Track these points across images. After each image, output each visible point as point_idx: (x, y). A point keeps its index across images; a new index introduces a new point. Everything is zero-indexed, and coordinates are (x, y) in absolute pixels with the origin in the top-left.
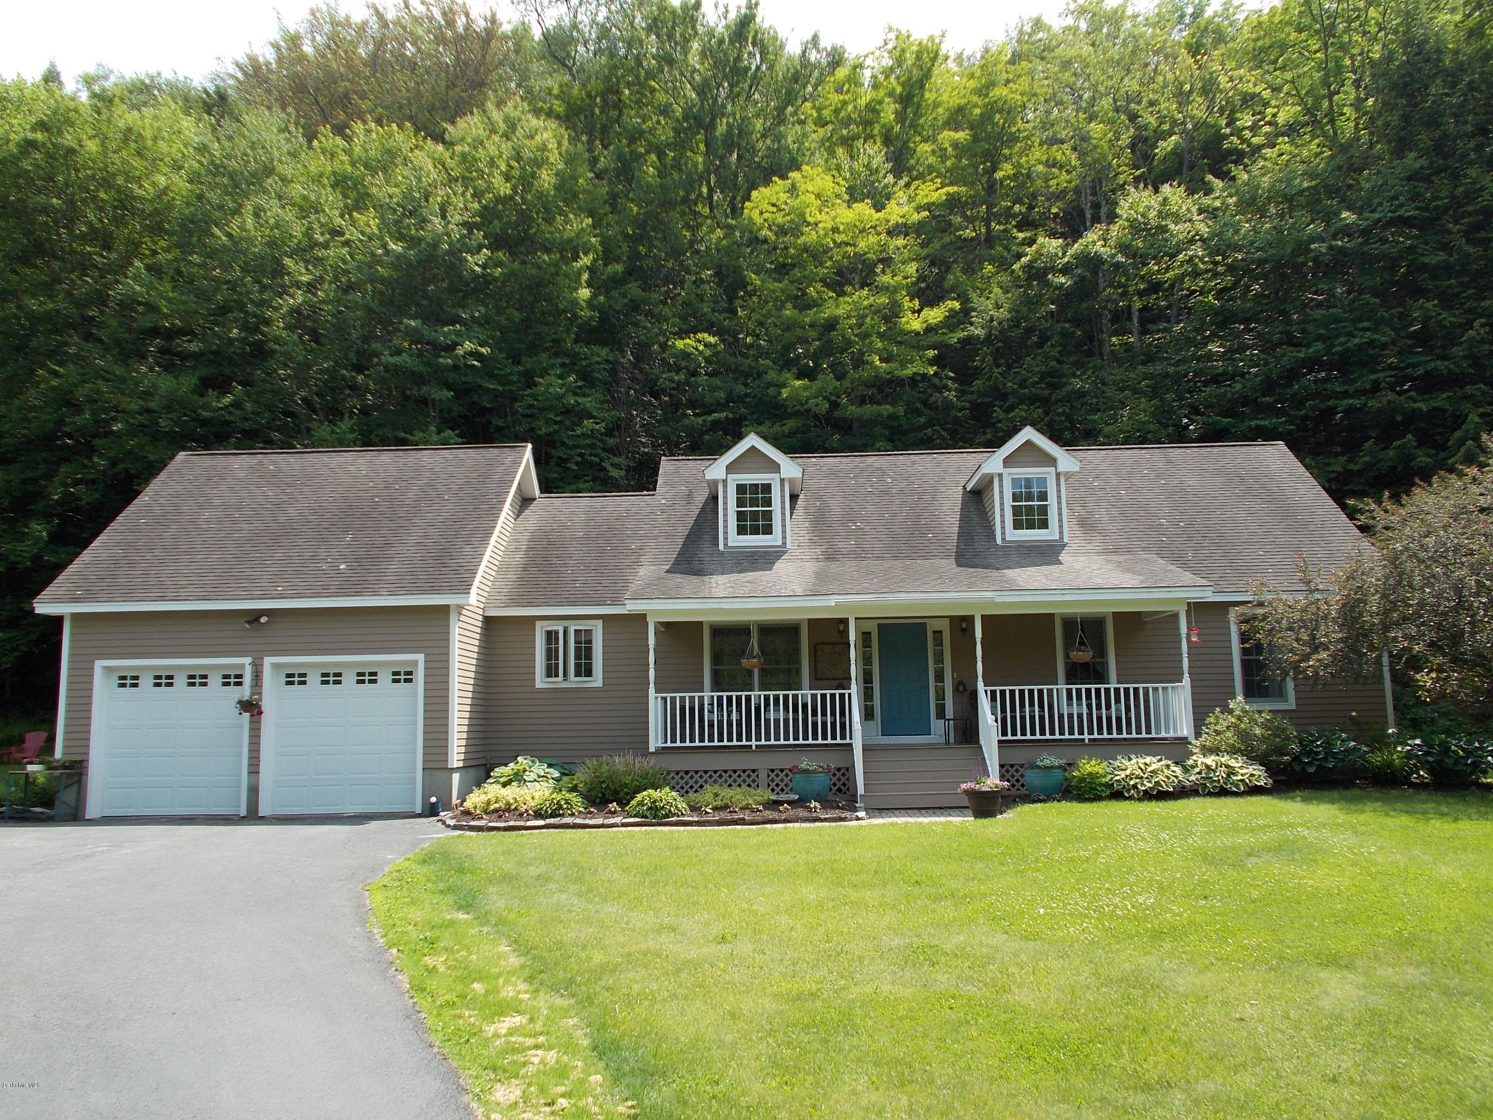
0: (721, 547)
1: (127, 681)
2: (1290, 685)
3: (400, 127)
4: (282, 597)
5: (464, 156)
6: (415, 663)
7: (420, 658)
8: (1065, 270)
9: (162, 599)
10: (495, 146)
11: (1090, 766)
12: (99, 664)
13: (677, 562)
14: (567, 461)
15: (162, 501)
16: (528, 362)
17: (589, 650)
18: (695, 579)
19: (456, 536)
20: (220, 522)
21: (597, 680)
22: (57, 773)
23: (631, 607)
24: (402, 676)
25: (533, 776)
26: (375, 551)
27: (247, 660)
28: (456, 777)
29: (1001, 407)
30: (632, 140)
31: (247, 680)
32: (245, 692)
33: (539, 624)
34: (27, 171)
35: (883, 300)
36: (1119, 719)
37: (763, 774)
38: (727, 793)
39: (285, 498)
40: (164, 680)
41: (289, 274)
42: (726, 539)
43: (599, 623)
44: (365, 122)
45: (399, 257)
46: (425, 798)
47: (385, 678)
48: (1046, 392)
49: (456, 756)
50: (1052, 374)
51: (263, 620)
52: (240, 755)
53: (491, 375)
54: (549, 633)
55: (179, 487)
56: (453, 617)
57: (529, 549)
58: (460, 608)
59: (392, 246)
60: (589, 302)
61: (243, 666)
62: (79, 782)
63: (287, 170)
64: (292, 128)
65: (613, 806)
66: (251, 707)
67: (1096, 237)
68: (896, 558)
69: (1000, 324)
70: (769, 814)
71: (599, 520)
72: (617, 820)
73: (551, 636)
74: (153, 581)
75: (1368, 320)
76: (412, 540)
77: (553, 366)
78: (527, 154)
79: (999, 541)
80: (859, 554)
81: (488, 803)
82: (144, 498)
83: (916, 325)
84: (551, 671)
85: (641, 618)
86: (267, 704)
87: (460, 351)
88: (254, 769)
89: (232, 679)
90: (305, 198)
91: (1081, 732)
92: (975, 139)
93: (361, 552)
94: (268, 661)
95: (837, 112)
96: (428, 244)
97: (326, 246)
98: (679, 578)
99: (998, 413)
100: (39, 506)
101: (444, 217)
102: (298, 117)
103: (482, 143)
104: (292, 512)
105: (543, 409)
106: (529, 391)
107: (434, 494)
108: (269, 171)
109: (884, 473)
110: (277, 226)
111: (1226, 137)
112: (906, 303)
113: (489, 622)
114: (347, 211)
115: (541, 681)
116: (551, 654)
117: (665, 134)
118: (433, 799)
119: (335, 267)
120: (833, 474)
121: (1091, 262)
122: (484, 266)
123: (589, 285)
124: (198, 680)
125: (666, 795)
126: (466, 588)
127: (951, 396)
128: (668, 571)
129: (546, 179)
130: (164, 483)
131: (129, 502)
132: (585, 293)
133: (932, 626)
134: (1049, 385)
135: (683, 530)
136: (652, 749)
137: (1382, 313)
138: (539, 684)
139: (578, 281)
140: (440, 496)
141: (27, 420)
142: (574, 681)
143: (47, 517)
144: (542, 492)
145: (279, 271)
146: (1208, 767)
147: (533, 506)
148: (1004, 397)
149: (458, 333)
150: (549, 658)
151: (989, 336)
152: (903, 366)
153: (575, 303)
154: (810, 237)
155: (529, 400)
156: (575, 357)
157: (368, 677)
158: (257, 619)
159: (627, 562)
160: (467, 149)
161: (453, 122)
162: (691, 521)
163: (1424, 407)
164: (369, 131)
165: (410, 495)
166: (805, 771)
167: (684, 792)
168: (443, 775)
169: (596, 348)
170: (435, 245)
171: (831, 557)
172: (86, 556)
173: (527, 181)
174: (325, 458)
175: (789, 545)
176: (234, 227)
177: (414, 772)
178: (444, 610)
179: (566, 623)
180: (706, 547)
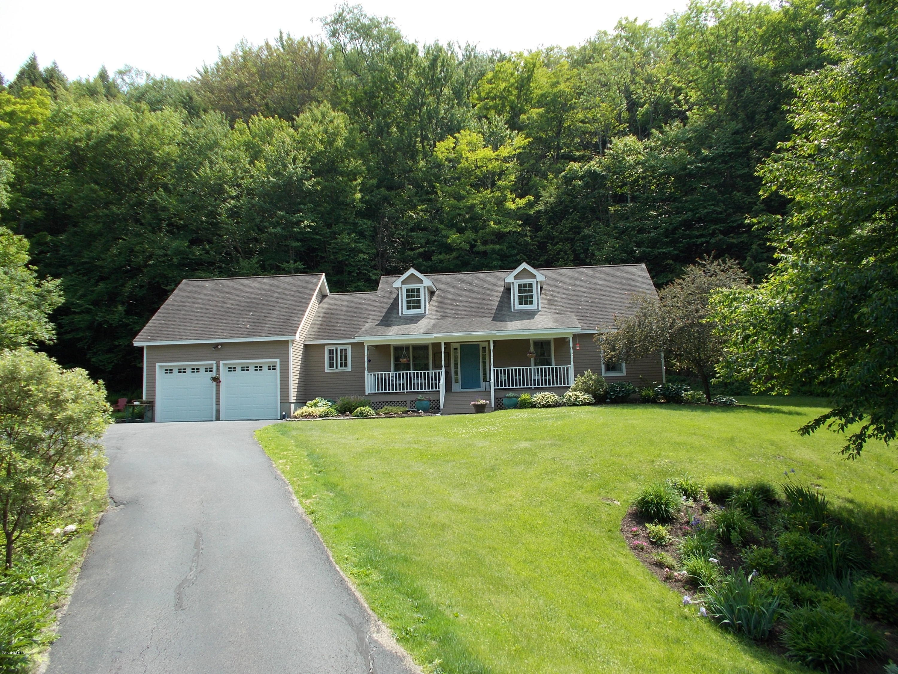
0: (400, 315)
1: (168, 371)
2: (624, 365)
3: (273, 117)
4: (225, 338)
5: (303, 133)
6: (276, 362)
7: (278, 360)
8: (581, 178)
9: (181, 339)
10: (316, 129)
11: (525, 396)
12: (158, 365)
13: (382, 321)
14: (353, 272)
15: (178, 301)
16: (335, 228)
17: (346, 358)
18: (385, 328)
19: (292, 313)
20: (202, 309)
21: (349, 369)
22: (144, 405)
23: (357, 340)
24: (272, 368)
25: (321, 404)
26: (261, 320)
27: (214, 362)
28: (293, 406)
29: (551, 244)
30: (384, 117)
31: (214, 370)
32: (214, 374)
33: (326, 347)
34: (109, 149)
35: (498, 194)
36: (549, 380)
37: (409, 403)
38: (390, 408)
39: (226, 298)
40: (182, 370)
41: (227, 192)
42: (402, 311)
43: (350, 346)
44: (258, 116)
45: (274, 183)
46: (281, 413)
47: (265, 368)
48: (573, 236)
49: (293, 398)
50: (576, 227)
51: (219, 347)
52: (212, 398)
53: (317, 234)
54: (330, 350)
55: (184, 295)
56: (290, 344)
57: (324, 317)
58: (293, 341)
59: (272, 179)
60: (361, 200)
61: (212, 365)
62: (152, 409)
63: (224, 143)
64: (224, 121)
65: (348, 413)
66: (216, 380)
67: (594, 163)
68: (469, 317)
69: (551, 204)
70: (404, 415)
71: (353, 304)
72: (348, 417)
73: (331, 351)
74: (177, 333)
75: (713, 200)
76: (275, 315)
77: (346, 229)
78: (331, 130)
79: (513, 310)
80: (455, 316)
81: (303, 413)
82: (170, 300)
83: (513, 206)
84: (331, 365)
85: (362, 344)
86: (222, 379)
87: (302, 225)
88: (218, 403)
89: (208, 370)
90: (233, 156)
91: (531, 385)
92: (547, 112)
93: (255, 320)
94: (222, 362)
95: (488, 94)
96: (287, 177)
97: (242, 178)
98: (380, 328)
99: (550, 246)
100: (120, 298)
101: (294, 164)
102: (226, 117)
103: (311, 127)
104: (229, 304)
105: (341, 250)
106: (334, 241)
107: (284, 296)
108: (216, 143)
109: (473, 281)
110: (220, 171)
111: (672, 104)
112: (509, 195)
113: (306, 346)
114: (251, 162)
115: (327, 369)
116: (331, 359)
117: (399, 113)
118: (284, 413)
119: (247, 188)
120: (452, 282)
121: (592, 174)
122: (313, 186)
123: (361, 191)
124: (196, 370)
125: (367, 409)
126: (294, 333)
127: (528, 239)
128: (377, 325)
129: (340, 143)
130: (178, 293)
131: (164, 300)
132: (358, 196)
133: (482, 345)
134: (575, 233)
135: (386, 308)
136: (367, 394)
137: (720, 197)
138: (326, 371)
139: (356, 190)
140: (286, 297)
141: (114, 261)
142: (340, 369)
143: (123, 304)
144: (331, 292)
145: (221, 191)
146: (570, 396)
147: (327, 299)
148: (553, 238)
149: (301, 217)
150: (330, 360)
151: (546, 210)
152: (506, 227)
153: (354, 200)
154: (464, 164)
155: (334, 245)
156: (355, 224)
157: (258, 368)
158: (217, 346)
159: (362, 321)
160: (304, 130)
161: (298, 116)
162: (390, 304)
163: (735, 241)
164: (260, 120)
165: (275, 296)
166: (420, 400)
167: (374, 409)
168: (288, 404)
169: (365, 221)
170: (291, 178)
171: (443, 318)
172: (150, 323)
173: (331, 143)
174: (241, 281)
175: (427, 313)
176: (201, 172)
177: (277, 403)
178: (287, 342)
179: (337, 346)
180: (394, 315)
